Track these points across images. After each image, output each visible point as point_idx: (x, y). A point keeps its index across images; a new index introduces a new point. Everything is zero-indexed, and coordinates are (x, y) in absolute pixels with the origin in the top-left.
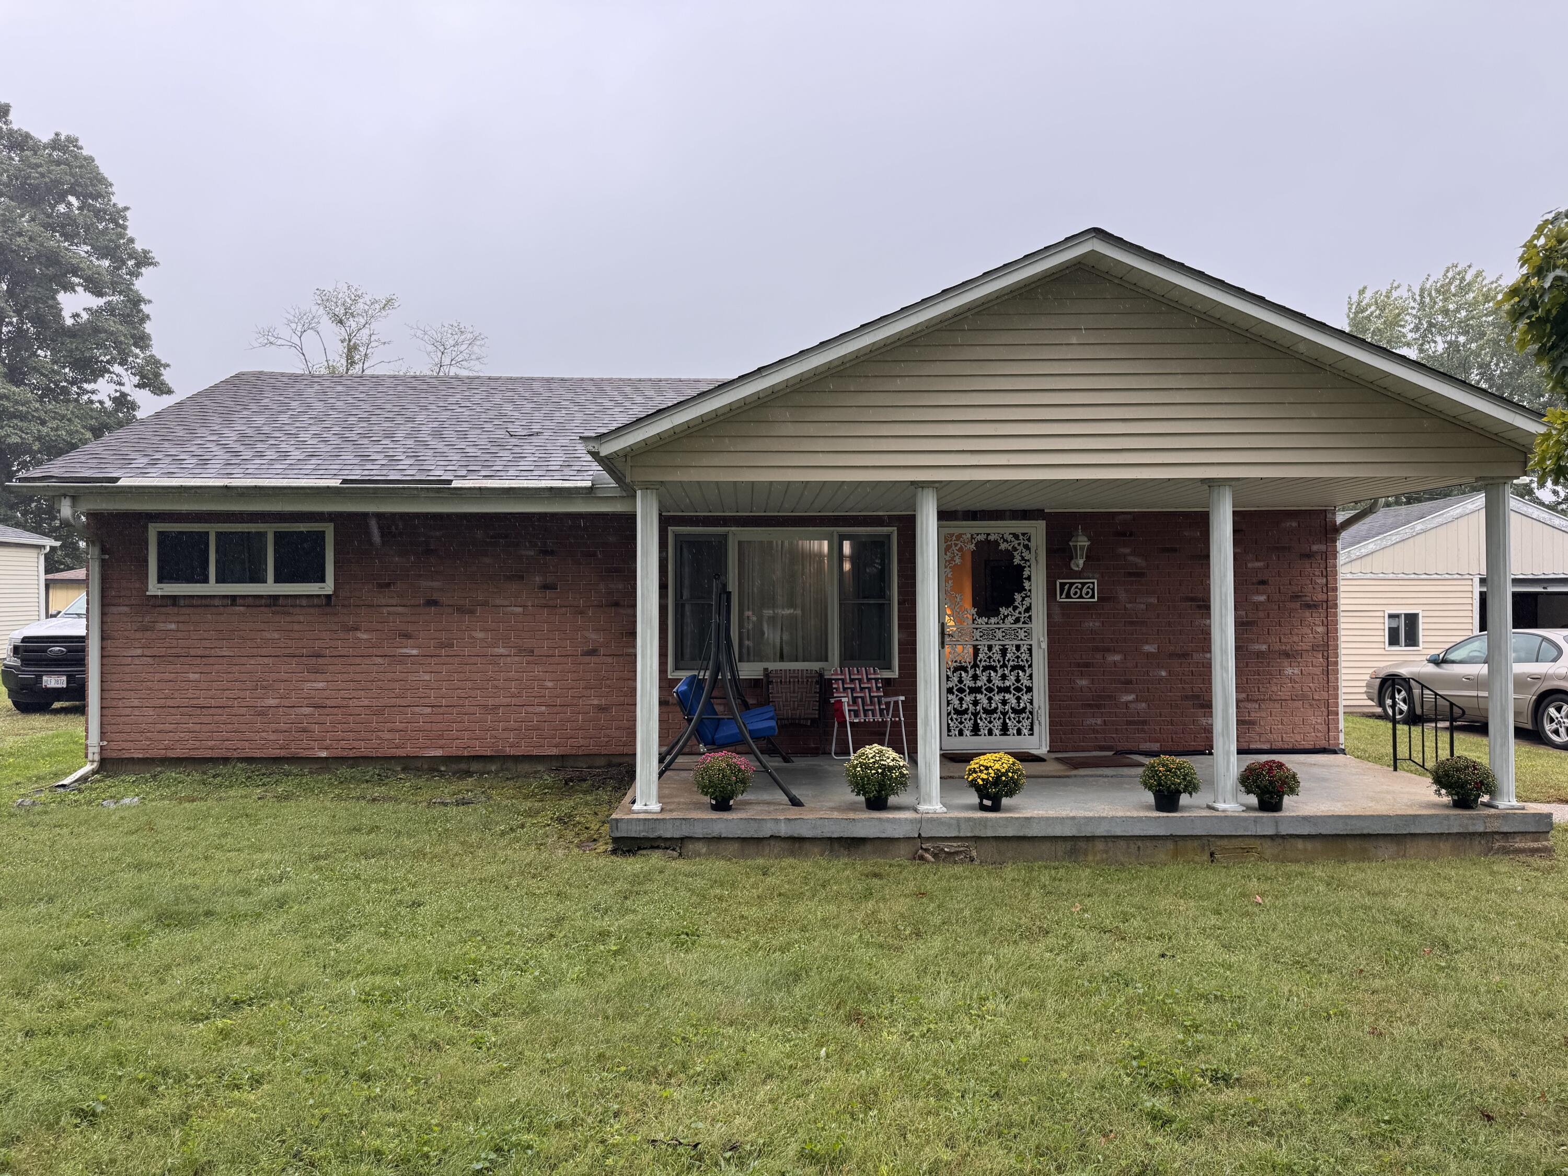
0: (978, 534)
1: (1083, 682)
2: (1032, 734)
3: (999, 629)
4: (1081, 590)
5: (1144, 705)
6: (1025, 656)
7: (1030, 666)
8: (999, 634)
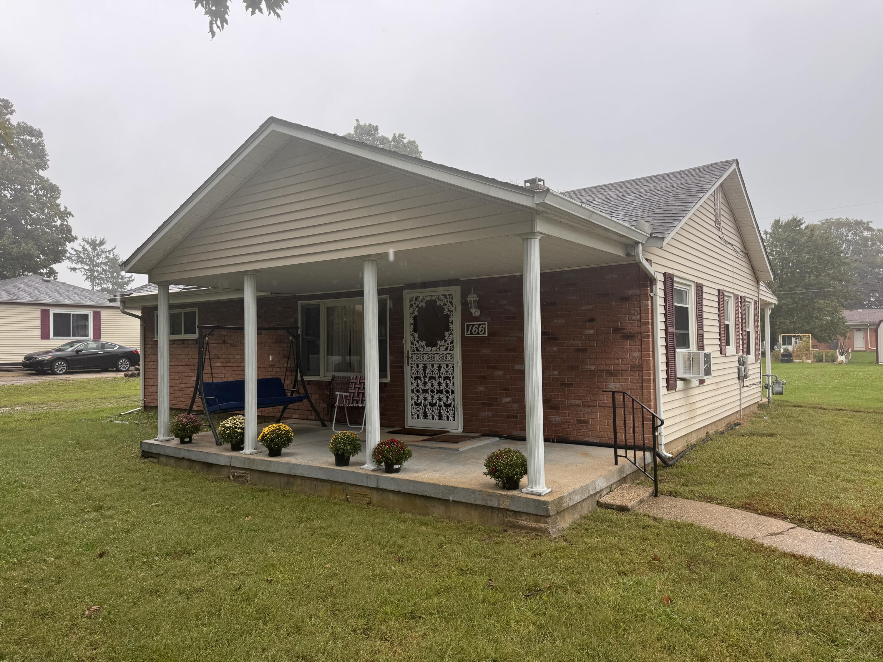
0: (426, 296)
1: (481, 389)
2: (454, 420)
3: (437, 354)
4: (478, 329)
5: (516, 405)
6: (450, 371)
7: (453, 377)
8: (437, 358)
